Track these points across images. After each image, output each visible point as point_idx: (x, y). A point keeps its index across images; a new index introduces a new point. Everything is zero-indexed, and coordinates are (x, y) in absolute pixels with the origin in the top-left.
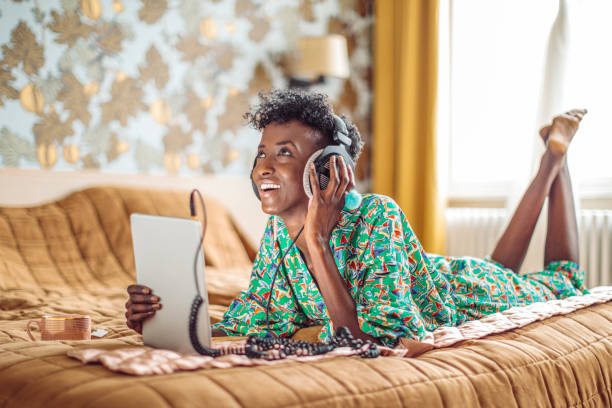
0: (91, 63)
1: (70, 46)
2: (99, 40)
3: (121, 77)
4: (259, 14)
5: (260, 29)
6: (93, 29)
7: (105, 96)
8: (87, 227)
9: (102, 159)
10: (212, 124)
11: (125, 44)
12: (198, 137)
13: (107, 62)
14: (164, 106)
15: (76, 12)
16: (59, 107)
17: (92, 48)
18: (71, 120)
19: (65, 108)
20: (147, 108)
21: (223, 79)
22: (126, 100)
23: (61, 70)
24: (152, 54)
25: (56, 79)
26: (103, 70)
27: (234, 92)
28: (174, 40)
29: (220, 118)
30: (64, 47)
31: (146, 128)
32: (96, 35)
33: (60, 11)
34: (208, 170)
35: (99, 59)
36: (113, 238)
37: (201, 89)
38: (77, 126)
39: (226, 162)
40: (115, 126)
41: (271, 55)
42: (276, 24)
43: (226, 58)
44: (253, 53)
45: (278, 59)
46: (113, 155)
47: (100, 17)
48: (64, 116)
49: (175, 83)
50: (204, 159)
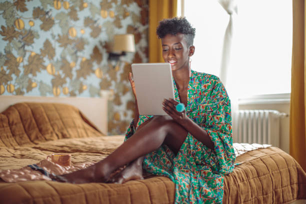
0: (19, 48)
1: (10, 42)
2: (22, 38)
3: (33, 54)
4: (95, 25)
5: (96, 32)
6: (21, 34)
7: (26, 63)
8: (15, 121)
9: (25, 90)
10: (74, 74)
11: (35, 40)
12: (68, 80)
13: (26, 48)
14: (52, 66)
15: (13, 26)
16: (5, 68)
17: (20, 42)
18: (10, 74)
19: (7, 69)
20: (45, 68)
21: (79, 54)
22: (35, 64)
23: (5, 52)
24: (47, 44)
25: (4, 56)
26: (25, 51)
27: (84, 59)
28: (57, 38)
29: (77, 71)
30: (8, 42)
31: (45, 77)
32: (21, 37)
33: (6, 26)
34: (73, 94)
35: (23, 46)
36: (27, 126)
37: (69, 58)
38: (13, 76)
39: (81, 91)
40: (30, 76)
41: (101, 43)
42: (104, 29)
43: (80, 44)
44: (93, 42)
45: (104, 44)
46: (30, 88)
47: (24, 28)
48: (8, 72)
49: (57, 57)
50: (71, 90)
